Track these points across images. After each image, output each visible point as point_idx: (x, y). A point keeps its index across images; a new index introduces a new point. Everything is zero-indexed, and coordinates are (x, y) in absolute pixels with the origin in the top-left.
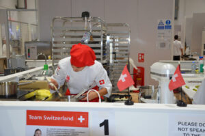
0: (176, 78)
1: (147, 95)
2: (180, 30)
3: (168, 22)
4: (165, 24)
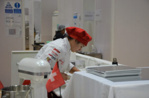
0: (55, 77)
2: (28, 14)
4: (14, 8)
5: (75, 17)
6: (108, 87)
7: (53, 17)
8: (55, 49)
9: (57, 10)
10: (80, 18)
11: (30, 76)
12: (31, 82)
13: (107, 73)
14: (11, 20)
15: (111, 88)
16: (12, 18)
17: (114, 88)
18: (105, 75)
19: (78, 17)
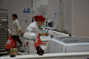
0: (38, 41)
1: (21, 50)
2: (34, 13)
3: (28, 9)
4: (27, 10)
5: (55, 14)
6: (63, 46)
7: (45, 14)
8: (33, 28)
9: (47, 11)
10: (57, 15)
11: (28, 40)
12: (29, 43)
13: (64, 40)
14: (26, 16)
15: (64, 46)
16: (26, 15)
17: (65, 46)
18: (63, 41)
19: (56, 14)
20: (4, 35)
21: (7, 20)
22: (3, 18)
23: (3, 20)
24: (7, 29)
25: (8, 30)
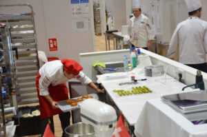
13: (186, 110)
20: (29, 69)
21: (32, 32)
22: (22, 27)
23: (25, 32)
24: (35, 55)
25: (37, 57)
